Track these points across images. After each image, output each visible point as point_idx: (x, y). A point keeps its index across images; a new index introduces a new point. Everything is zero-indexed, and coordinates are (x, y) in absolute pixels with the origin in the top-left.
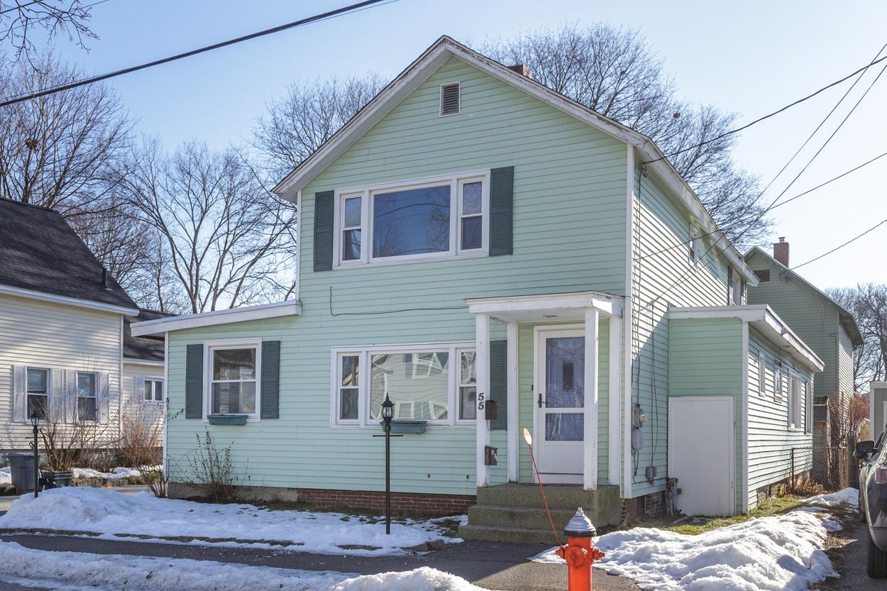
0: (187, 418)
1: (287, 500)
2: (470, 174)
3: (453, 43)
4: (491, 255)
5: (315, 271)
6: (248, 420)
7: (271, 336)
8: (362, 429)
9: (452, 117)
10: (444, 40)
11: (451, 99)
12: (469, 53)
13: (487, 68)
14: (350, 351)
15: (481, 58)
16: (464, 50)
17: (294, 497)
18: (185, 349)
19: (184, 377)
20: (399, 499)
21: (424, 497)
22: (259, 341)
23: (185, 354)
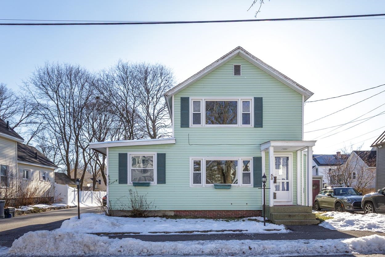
0: (119, 183)
1: (169, 215)
2: (246, 98)
3: (242, 49)
4: (255, 127)
5: (181, 127)
6: (150, 184)
7: (161, 151)
8: (204, 187)
9: (237, 77)
10: (239, 48)
11: (237, 70)
12: (249, 54)
13: (256, 61)
14: (197, 159)
15: (253, 57)
16: (247, 53)
17: (173, 214)
18: (118, 155)
19: (118, 167)
20: (218, 213)
21: (229, 211)
22: (156, 153)
23: (118, 157)
